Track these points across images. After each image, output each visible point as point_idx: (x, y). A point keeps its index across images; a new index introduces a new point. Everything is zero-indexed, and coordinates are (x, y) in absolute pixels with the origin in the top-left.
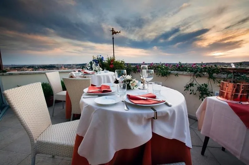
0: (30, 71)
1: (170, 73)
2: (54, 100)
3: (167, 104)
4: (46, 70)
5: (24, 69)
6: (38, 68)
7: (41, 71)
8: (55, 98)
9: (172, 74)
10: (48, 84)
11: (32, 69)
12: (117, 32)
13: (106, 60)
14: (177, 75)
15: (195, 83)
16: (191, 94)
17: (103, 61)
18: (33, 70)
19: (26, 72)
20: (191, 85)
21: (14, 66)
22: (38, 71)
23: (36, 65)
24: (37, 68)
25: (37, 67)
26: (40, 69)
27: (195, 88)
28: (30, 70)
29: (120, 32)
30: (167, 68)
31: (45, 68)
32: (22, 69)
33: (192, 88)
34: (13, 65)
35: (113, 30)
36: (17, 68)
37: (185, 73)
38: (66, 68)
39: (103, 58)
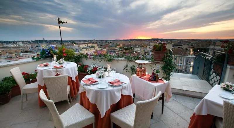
1: (113, 60)
2: (22, 94)
3: (125, 83)
9: (115, 60)
12: (64, 22)
14: (118, 60)
15: (128, 65)
16: (127, 72)
20: (127, 66)
27: (128, 68)
29: (67, 22)
33: (127, 68)
35: (59, 20)
37: (123, 59)
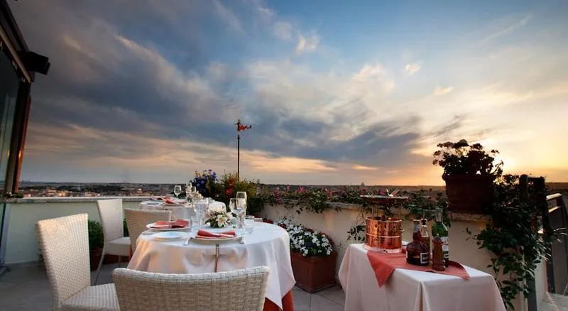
0: (62, 196)
1: (328, 206)
2: (103, 254)
4: (99, 195)
5: (49, 191)
6: (83, 190)
7: (88, 196)
8: (106, 250)
9: (331, 208)
10: (98, 223)
11: (66, 191)
12: (246, 127)
13: (222, 178)
14: (338, 209)
17: (216, 182)
18: (69, 195)
19: (53, 198)
21: (27, 185)
22: (80, 198)
23: (77, 184)
24: (78, 191)
25: (79, 189)
26: (86, 194)
28: (60, 195)
29: (251, 127)
30: (324, 198)
31: (98, 191)
32: (44, 192)
34: (26, 183)
36: (32, 190)
37: (351, 206)
38: (145, 191)
39: (215, 174)
